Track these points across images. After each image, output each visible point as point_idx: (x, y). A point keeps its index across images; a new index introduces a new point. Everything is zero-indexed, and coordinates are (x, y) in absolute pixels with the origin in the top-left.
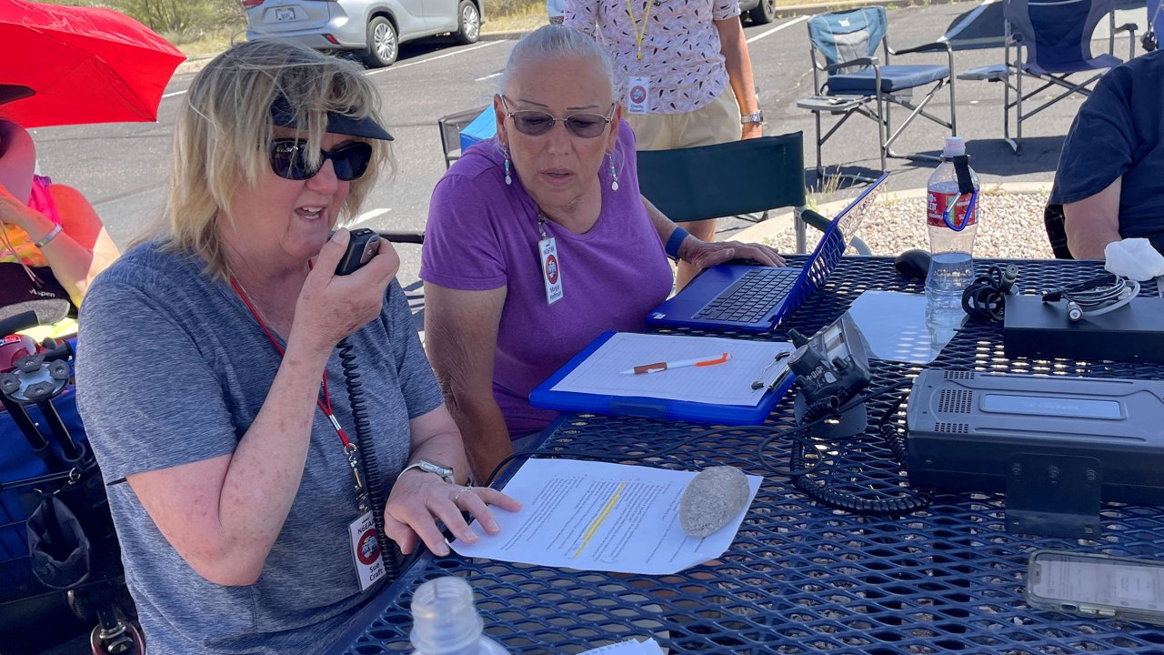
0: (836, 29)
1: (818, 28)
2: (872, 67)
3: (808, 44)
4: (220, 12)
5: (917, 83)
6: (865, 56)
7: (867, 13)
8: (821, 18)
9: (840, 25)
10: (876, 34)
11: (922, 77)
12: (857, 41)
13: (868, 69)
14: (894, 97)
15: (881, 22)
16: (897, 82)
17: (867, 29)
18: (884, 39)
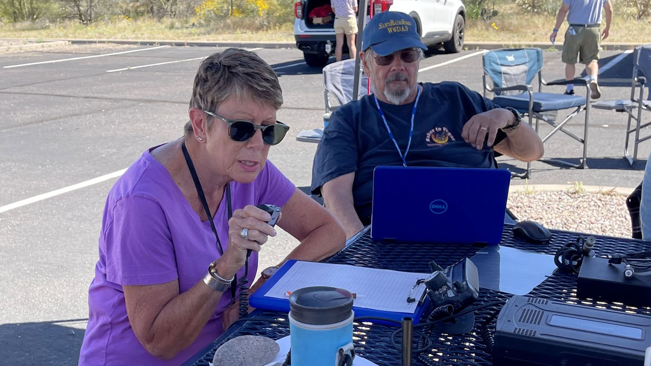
0: (503, 62)
1: (490, 60)
2: (528, 93)
3: (482, 71)
4: (62, 10)
5: (560, 107)
6: (523, 83)
7: (528, 53)
8: (494, 53)
9: (507, 59)
10: (533, 68)
11: (564, 104)
12: (518, 72)
13: (525, 93)
14: (542, 115)
15: (538, 60)
16: (546, 105)
17: (527, 64)
18: (540, 73)
